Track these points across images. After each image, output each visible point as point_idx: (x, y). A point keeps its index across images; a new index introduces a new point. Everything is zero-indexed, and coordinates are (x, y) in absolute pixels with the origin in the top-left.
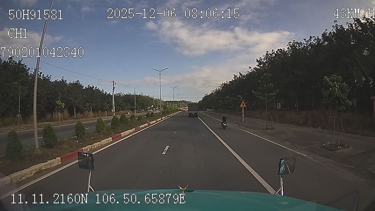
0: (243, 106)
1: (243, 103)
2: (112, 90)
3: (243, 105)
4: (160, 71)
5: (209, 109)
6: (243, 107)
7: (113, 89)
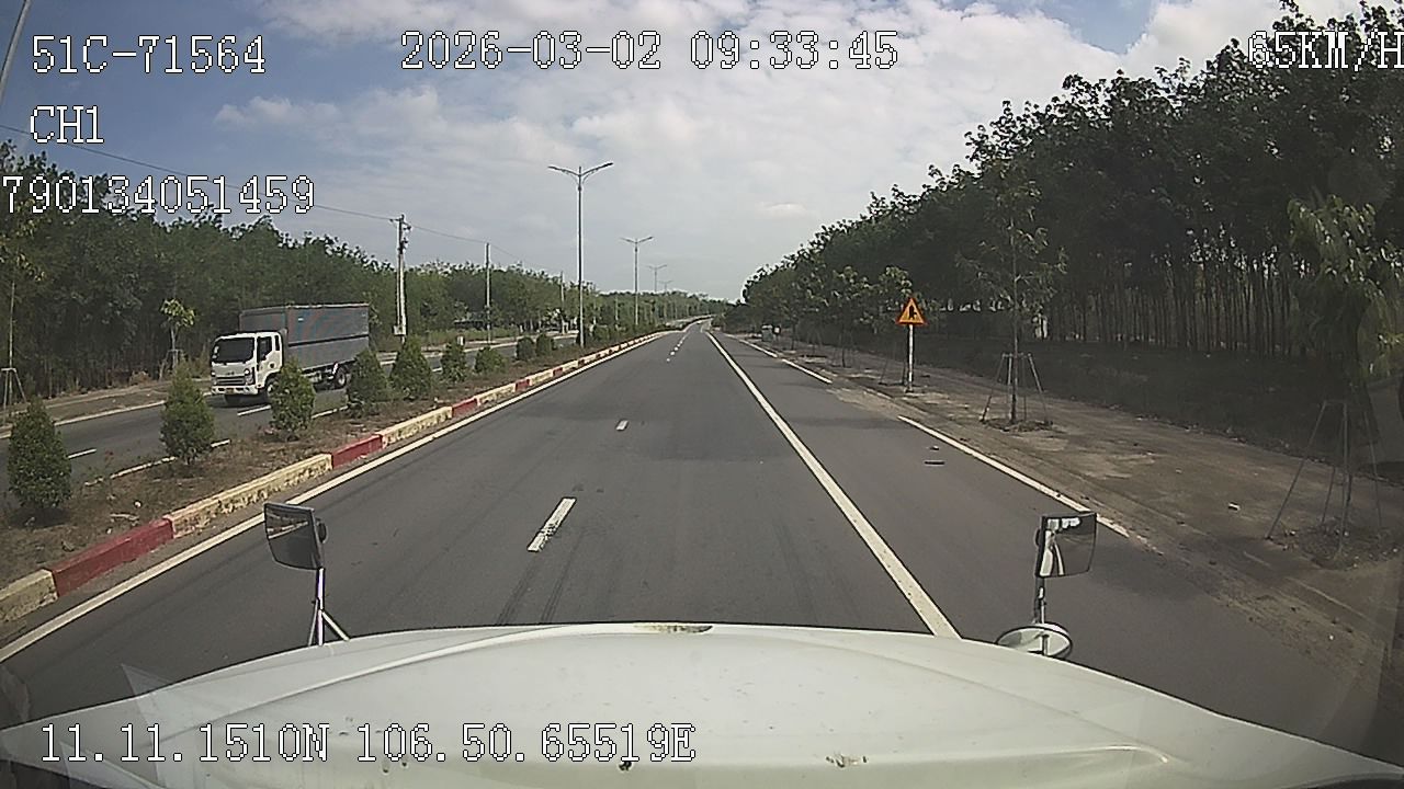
0: (911, 320)
1: (912, 308)
2: (398, 252)
3: (911, 316)
4: (580, 176)
5: (770, 327)
6: (908, 324)
7: (398, 246)
